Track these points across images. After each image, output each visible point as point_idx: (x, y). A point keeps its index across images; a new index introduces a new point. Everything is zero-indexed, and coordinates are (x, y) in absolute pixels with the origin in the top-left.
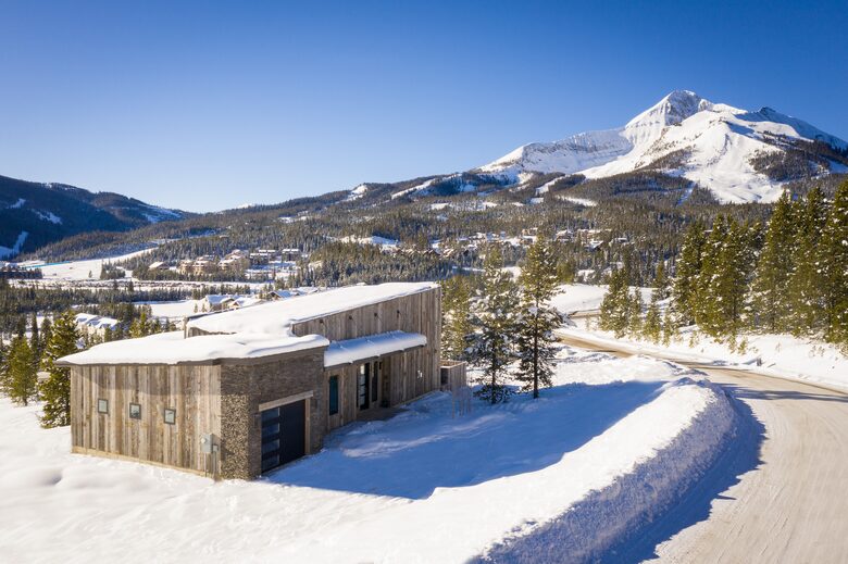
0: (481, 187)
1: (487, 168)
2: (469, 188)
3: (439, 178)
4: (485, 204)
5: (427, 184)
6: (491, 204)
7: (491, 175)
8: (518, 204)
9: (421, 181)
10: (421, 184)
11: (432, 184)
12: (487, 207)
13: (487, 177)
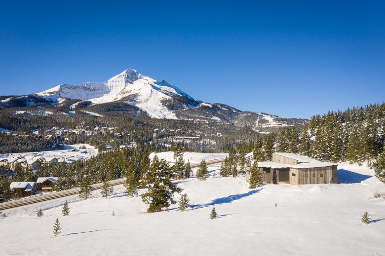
0: (39, 103)
1: (40, 94)
2: (32, 103)
3: (15, 97)
4: (47, 112)
5: (8, 100)
6: (50, 113)
7: (43, 98)
8: (64, 113)
9: (5, 98)
10: (4, 99)
11: (11, 100)
12: (48, 114)
13: (42, 99)
